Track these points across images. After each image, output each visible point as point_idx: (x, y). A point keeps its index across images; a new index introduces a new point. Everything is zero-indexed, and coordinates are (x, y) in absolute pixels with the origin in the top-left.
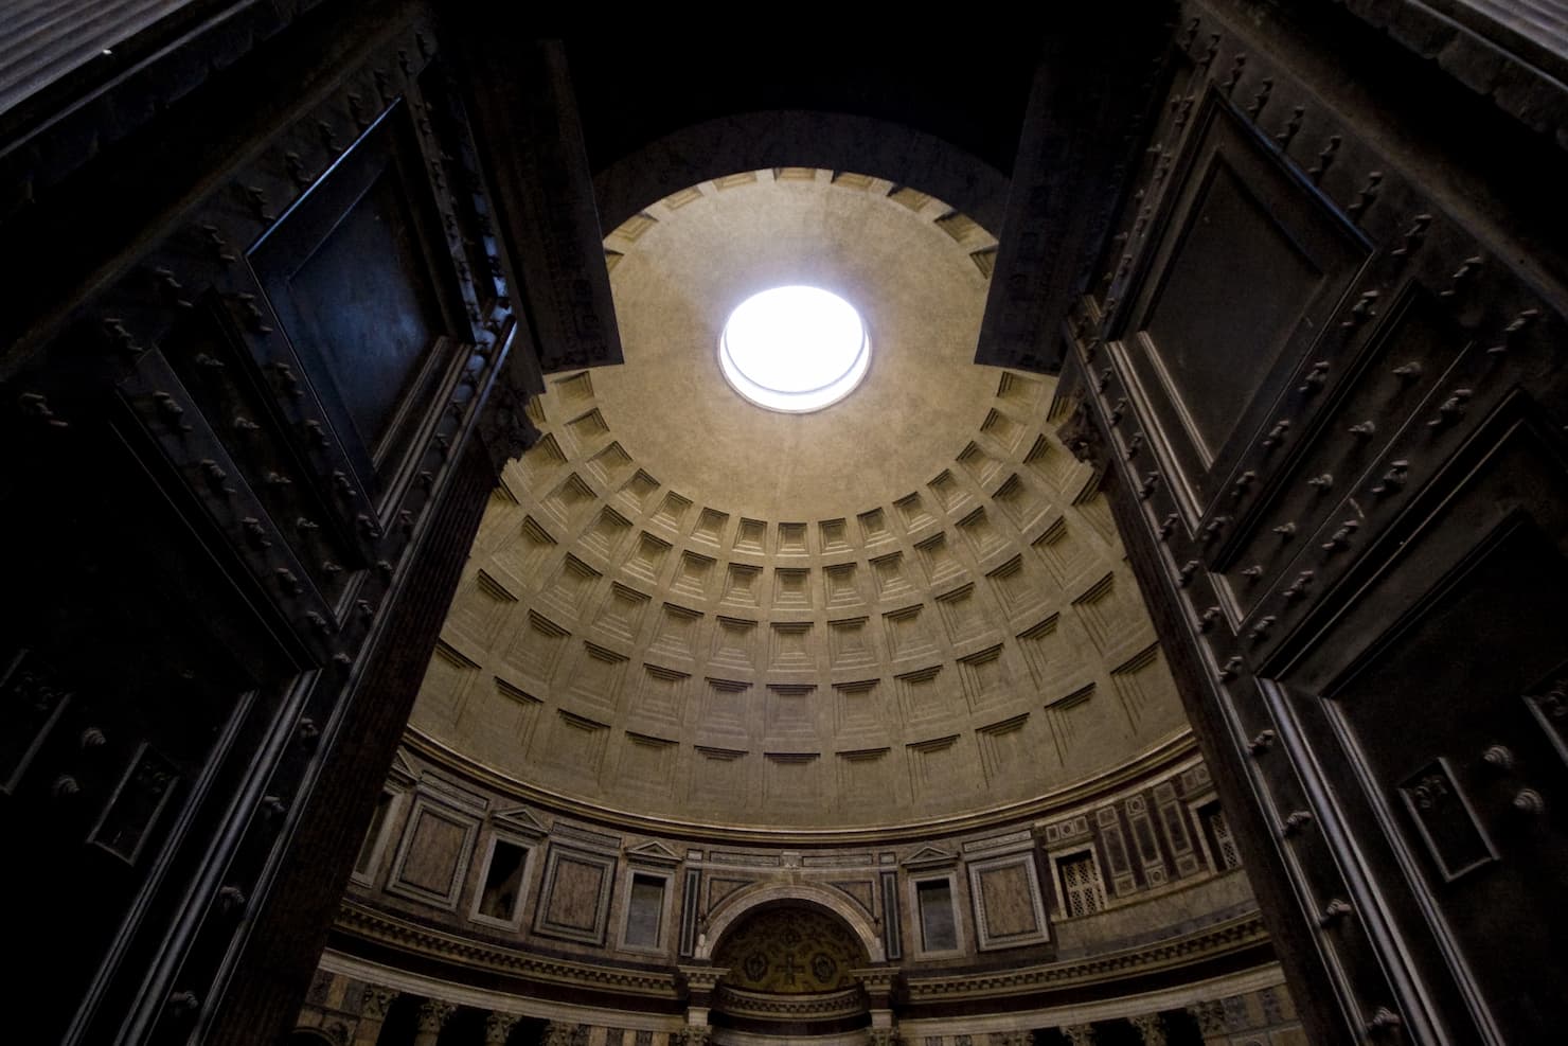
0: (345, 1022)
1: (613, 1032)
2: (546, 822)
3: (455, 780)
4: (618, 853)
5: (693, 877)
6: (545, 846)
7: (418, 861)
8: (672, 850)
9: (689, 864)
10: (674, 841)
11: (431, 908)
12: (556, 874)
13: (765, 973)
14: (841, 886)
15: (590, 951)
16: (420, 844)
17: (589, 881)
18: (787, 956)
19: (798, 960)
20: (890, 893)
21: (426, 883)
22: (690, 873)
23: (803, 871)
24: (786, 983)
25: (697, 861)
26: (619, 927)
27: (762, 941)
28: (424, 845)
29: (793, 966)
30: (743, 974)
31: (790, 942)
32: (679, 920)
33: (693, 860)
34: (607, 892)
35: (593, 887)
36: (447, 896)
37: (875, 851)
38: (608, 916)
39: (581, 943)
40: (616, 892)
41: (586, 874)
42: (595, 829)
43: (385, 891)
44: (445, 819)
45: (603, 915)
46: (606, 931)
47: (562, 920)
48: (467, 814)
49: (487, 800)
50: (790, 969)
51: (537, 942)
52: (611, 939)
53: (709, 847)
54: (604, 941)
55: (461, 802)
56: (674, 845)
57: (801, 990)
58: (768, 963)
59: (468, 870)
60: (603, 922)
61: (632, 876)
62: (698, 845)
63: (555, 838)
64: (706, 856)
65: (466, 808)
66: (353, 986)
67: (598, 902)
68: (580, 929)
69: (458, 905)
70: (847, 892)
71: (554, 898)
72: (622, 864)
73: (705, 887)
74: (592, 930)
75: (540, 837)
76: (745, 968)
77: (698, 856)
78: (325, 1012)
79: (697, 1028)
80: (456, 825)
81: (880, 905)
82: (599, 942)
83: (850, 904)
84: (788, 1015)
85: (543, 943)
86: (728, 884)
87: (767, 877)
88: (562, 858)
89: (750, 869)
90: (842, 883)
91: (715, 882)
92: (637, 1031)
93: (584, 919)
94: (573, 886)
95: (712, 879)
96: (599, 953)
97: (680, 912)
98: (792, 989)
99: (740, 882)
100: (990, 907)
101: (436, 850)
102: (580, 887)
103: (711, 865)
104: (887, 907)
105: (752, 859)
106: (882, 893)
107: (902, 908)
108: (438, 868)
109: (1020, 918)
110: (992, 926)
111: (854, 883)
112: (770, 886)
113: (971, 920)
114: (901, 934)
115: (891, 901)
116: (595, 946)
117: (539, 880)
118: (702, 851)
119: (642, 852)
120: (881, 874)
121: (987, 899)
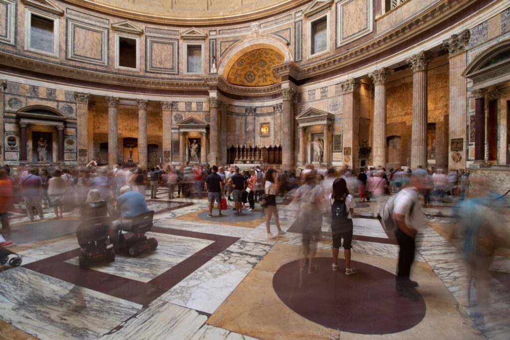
0: (69, 104)
1: (187, 103)
2: (140, 27)
3: (87, 12)
4: (179, 37)
5: (213, 43)
6: (143, 38)
7: (81, 47)
8: (201, 32)
9: (210, 37)
10: (202, 28)
11: (95, 65)
12: (152, 49)
13: (254, 79)
14: (277, 34)
15: (173, 76)
16: (79, 40)
17: (167, 50)
18: (263, 71)
19: (267, 72)
20: (299, 32)
21: (89, 56)
22: (211, 41)
23: (260, 31)
24: (263, 82)
25: (214, 35)
26: (183, 67)
27: (251, 67)
28: (82, 41)
29: (265, 75)
30: (245, 80)
31: (263, 66)
32: (208, 61)
33: (212, 35)
34: (176, 54)
35: (170, 52)
36: (101, 60)
37: (293, 12)
38: (178, 63)
39: (168, 74)
40: (180, 53)
41: (165, 48)
42: (166, 28)
43: (67, 59)
44: (89, 29)
45: (176, 63)
46: (178, 68)
47: (158, 66)
48: (99, 26)
49: (109, 20)
50: (265, 77)
51: (149, 75)
52: (181, 71)
53: (218, 28)
54: (178, 72)
55: (94, 21)
56: (203, 30)
57: (269, 84)
58: (255, 75)
59: (108, 49)
60: (176, 66)
61: (186, 46)
62: (213, 28)
63: (148, 34)
64: (218, 33)
65: (98, 24)
66: (67, 94)
67: (173, 58)
68: (167, 69)
69: (108, 63)
70: (280, 36)
71: (153, 58)
72: (181, 42)
73: (218, 46)
74: (173, 69)
75: (140, 34)
76: (245, 78)
77: (214, 33)
78: (58, 101)
79: (213, 98)
80: (95, 31)
81: (294, 38)
82: (176, 73)
83: (280, 41)
84: (264, 93)
85: (152, 75)
86: (228, 43)
87: (244, 37)
88: (152, 42)
89: (237, 35)
90: (277, 32)
91: (222, 44)
92: (197, 102)
93: (168, 65)
94: (161, 53)
95: (221, 42)
96: (177, 77)
97: (208, 58)
98: (266, 84)
99: (233, 41)
100: (345, 23)
101: (88, 42)
102: (164, 53)
103: (220, 36)
104: (297, 38)
105: (238, 30)
106: (295, 32)
107: (303, 37)
108: (92, 49)
109: (359, 24)
110: (345, 33)
111: (283, 30)
112: (246, 41)
113: (335, 33)
114: (302, 49)
115: (299, 35)
116: (174, 74)
117: (144, 52)
118: (215, 31)
119: (188, 35)
120: (295, 23)
121: (344, 20)
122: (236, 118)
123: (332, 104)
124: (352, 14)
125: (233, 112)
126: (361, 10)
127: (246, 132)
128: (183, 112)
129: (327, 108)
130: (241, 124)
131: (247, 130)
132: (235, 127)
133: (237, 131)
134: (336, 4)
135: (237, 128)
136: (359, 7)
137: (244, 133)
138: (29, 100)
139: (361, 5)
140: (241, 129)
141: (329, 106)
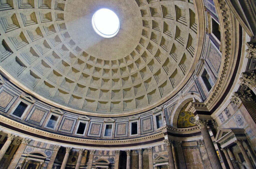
0: (113, 157)
1: (159, 146)
2: (139, 116)
4: (152, 114)
5: (166, 110)
6: (140, 120)
7: (119, 131)
9: (164, 108)
11: (123, 137)
12: (143, 123)
17: (149, 121)
21: (121, 134)
22: (165, 110)
23: (183, 94)
26: (155, 127)
28: (120, 129)
36: (125, 134)
37: (192, 77)
39: (150, 133)
40: (154, 121)
41: (148, 121)
42: (147, 112)
43: (114, 137)
44: (122, 124)
47: (146, 130)
49: (128, 118)
51: (142, 135)
52: (155, 129)
53: (166, 103)
55: (124, 120)
56: (160, 107)
59: (128, 129)
60: (153, 127)
61: (155, 117)
62: (164, 104)
63: (141, 118)
65: (125, 121)
66: (113, 152)
67: (151, 124)
68: (149, 130)
69: (128, 135)
71: (143, 127)
73: (168, 111)
74: (151, 130)
77: (165, 106)
78: (109, 156)
79: (166, 140)
80: (124, 124)
81: (197, 88)
86: (172, 107)
88: (143, 120)
89: (174, 102)
90: (190, 90)
92: (164, 145)
93: (150, 128)
94: (146, 123)
95: (169, 108)
99: (173, 105)
100: (213, 64)
101: (122, 129)
102: (148, 123)
103: (168, 106)
104: (199, 88)
105: (174, 99)
106: (197, 85)
107: (201, 85)
108: (123, 131)
109: (218, 60)
110: (216, 70)
111: (192, 88)
112: (178, 102)
113: (212, 73)
114: (203, 92)
115: (199, 86)
116: (152, 132)
117: (140, 125)
118: (166, 104)
119: (155, 111)
120: (195, 81)
121: (212, 63)
122: (191, 151)
123: (237, 120)
124: (213, 58)
125: (188, 147)
126: (214, 53)
127: (203, 161)
128: (158, 152)
129: (236, 125)
130: (197, 155)
131: (203, 159)
132: (193, 158)
133: (195, 161)
134: (205, 60)
135: (194, 159)
136: (213, 52)
137: (201, 162)
138: (101, 157)
139: (213, 51)
140: (197, 158)
141: (236, 122)
